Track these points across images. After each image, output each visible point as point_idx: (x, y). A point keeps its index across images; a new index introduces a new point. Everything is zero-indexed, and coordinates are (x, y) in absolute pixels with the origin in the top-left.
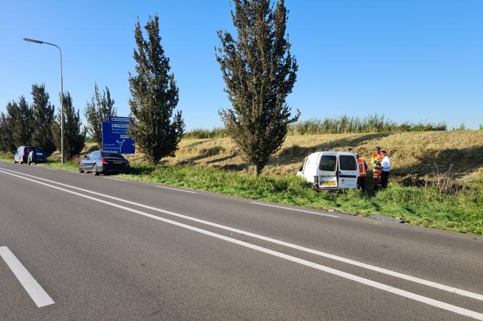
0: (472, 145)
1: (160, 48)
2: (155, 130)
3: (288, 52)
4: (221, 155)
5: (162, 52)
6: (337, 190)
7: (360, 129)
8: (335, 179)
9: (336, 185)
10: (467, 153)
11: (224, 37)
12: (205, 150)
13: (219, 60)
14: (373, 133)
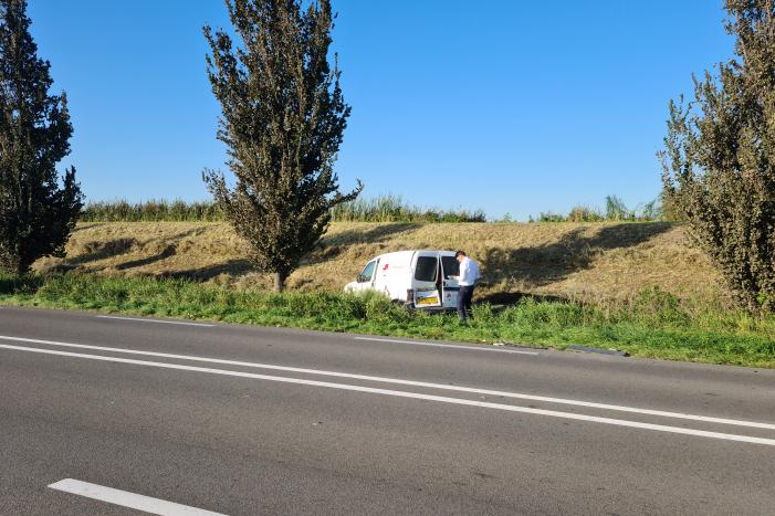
0: (540, 242)
1: (29, 39)
2: (26, 202)
3: (337, 83)
4: (134, 254)
5: (34, 48)
6: (442, 311)
7: (366, 215)
8: (436, 293)
9: (439, 304)
10: (548, 253)
11: (215, 39)
12: (96, 245)
13: (213, 80)
14: (388, 223)
